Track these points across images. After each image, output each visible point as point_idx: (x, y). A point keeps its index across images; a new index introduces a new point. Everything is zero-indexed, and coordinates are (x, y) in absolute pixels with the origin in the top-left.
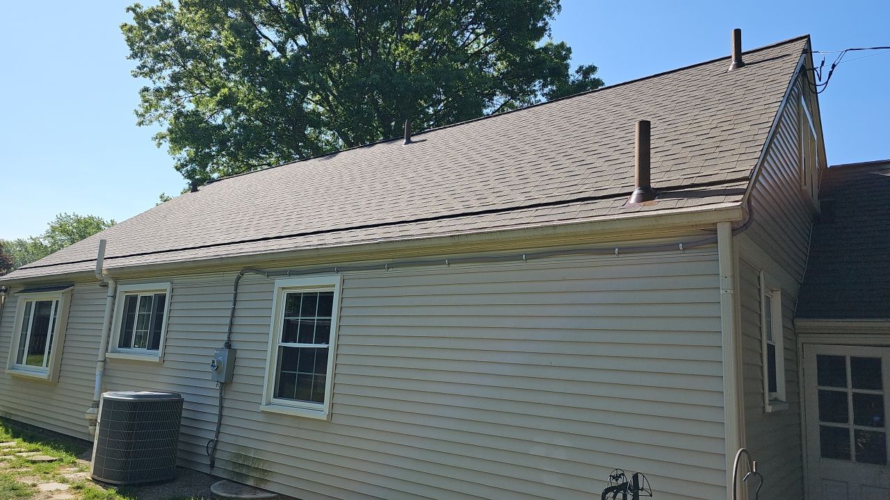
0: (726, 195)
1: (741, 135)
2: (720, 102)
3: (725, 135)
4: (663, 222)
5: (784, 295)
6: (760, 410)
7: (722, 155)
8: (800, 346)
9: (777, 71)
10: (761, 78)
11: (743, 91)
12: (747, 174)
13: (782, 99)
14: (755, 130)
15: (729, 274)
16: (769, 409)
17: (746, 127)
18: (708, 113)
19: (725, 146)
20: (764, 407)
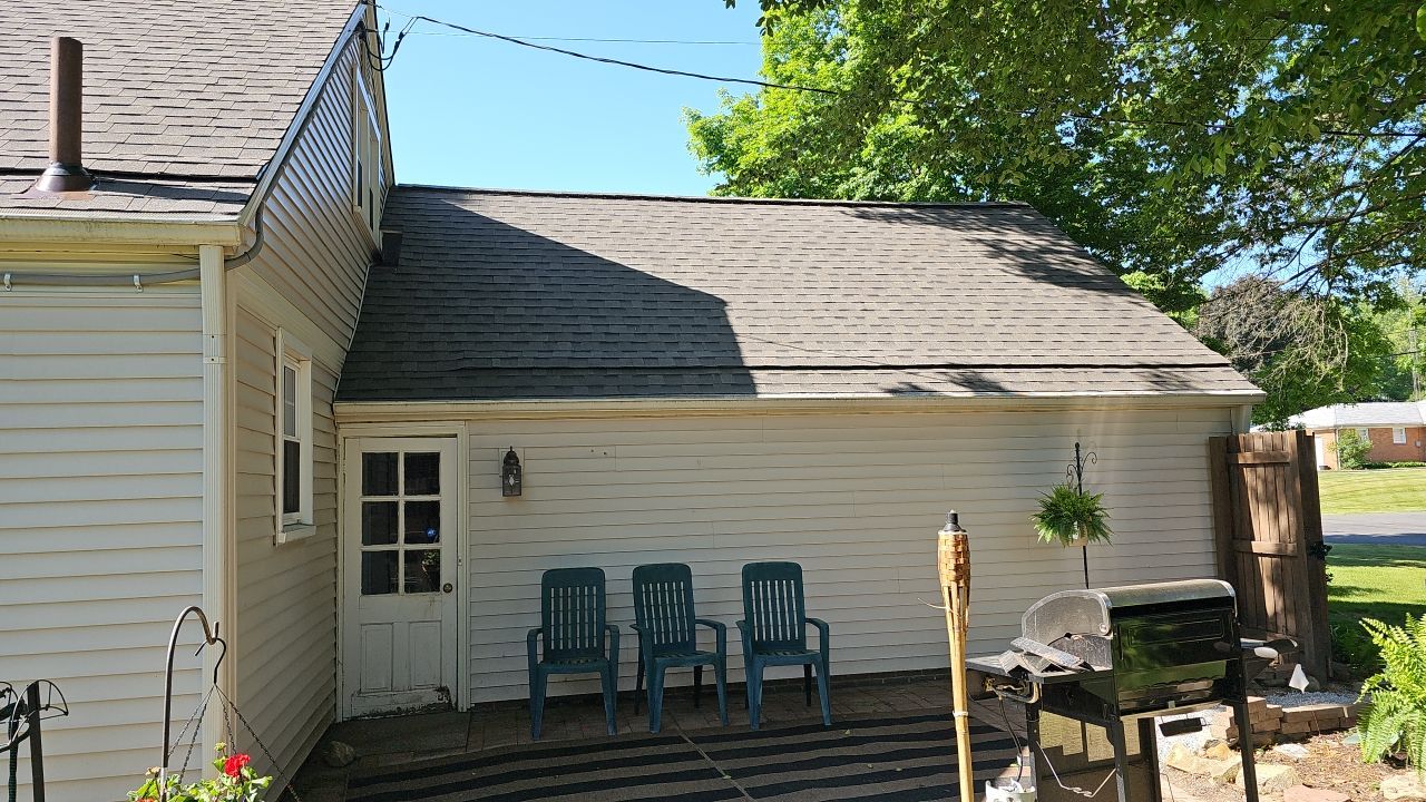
0: (218, 201)
1: (256, 106)
2: (229, 43)
3: (229, 102)
4: (101, 232)
5: (317, 366)
6: (270, 541)
7: (220, 132)
8: (340, 441)
9: (321, 18)
10: (298, 22)
11: (266, 36)
12: (253, 171)
13: (321, 64)
14: (276, 103)
15: (218, 331)
16: (282, 538)
17: (262, 95)
18: (205, 55)
19: (228, 119)
20: (274, 537)
